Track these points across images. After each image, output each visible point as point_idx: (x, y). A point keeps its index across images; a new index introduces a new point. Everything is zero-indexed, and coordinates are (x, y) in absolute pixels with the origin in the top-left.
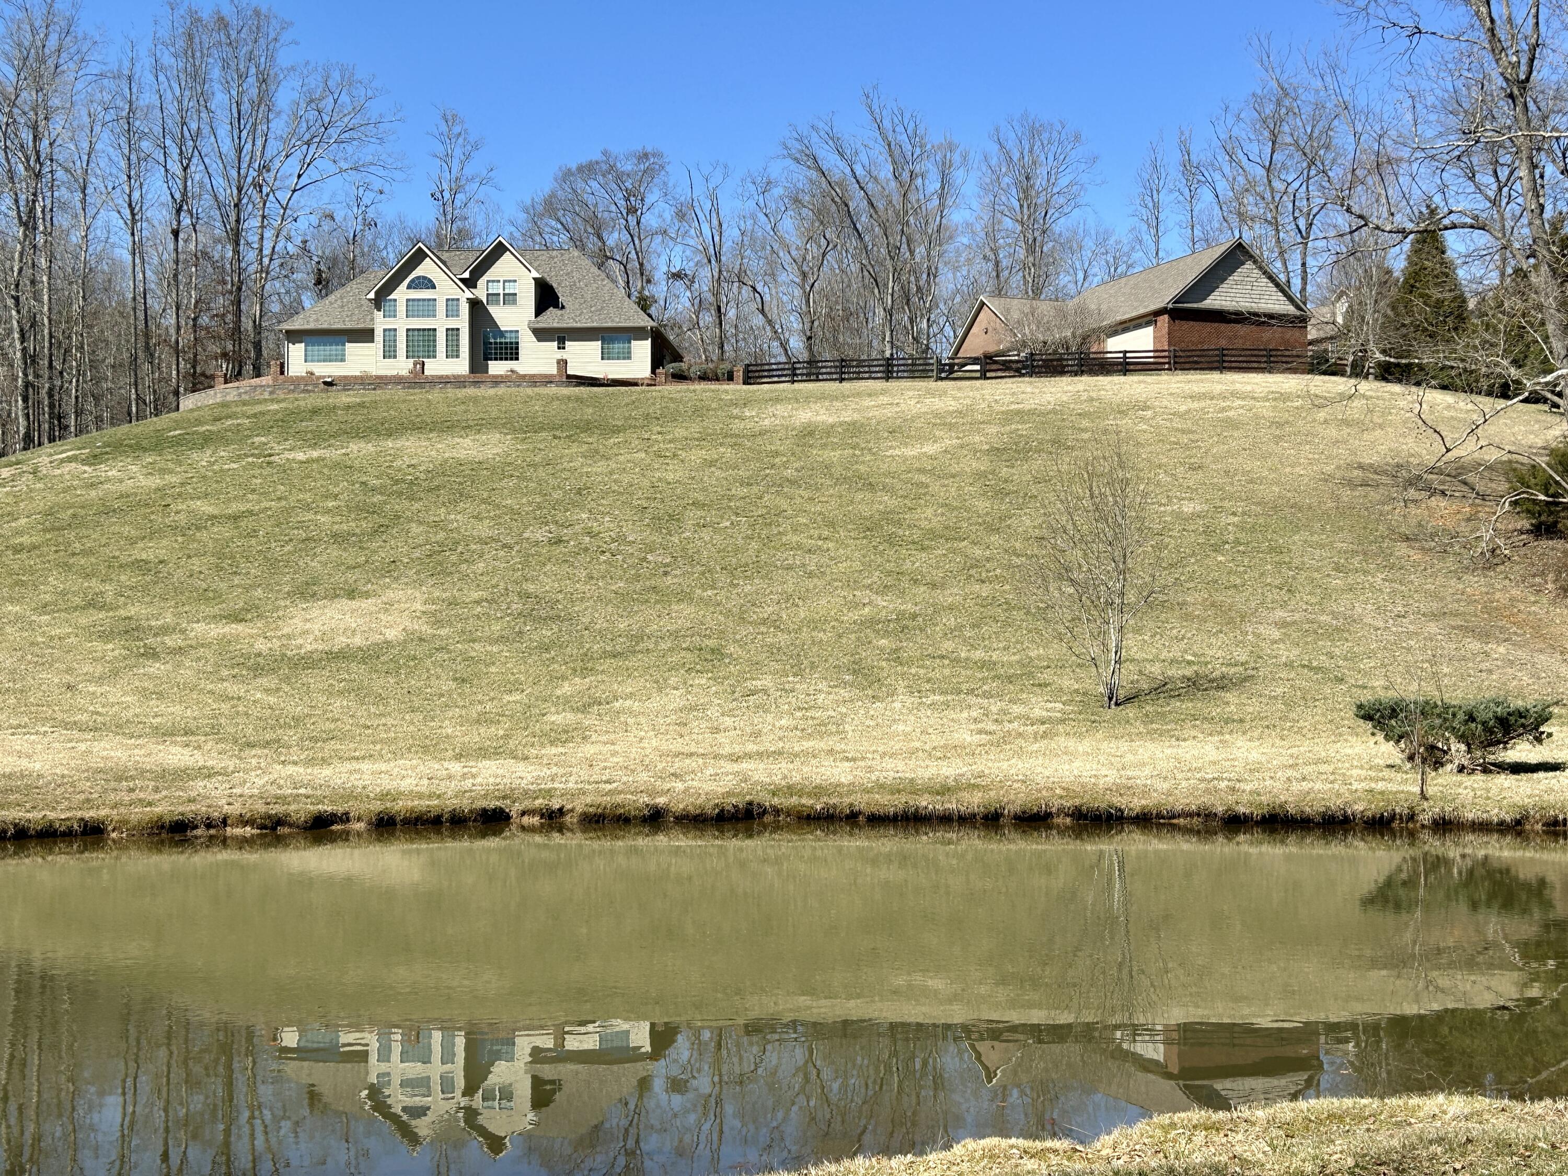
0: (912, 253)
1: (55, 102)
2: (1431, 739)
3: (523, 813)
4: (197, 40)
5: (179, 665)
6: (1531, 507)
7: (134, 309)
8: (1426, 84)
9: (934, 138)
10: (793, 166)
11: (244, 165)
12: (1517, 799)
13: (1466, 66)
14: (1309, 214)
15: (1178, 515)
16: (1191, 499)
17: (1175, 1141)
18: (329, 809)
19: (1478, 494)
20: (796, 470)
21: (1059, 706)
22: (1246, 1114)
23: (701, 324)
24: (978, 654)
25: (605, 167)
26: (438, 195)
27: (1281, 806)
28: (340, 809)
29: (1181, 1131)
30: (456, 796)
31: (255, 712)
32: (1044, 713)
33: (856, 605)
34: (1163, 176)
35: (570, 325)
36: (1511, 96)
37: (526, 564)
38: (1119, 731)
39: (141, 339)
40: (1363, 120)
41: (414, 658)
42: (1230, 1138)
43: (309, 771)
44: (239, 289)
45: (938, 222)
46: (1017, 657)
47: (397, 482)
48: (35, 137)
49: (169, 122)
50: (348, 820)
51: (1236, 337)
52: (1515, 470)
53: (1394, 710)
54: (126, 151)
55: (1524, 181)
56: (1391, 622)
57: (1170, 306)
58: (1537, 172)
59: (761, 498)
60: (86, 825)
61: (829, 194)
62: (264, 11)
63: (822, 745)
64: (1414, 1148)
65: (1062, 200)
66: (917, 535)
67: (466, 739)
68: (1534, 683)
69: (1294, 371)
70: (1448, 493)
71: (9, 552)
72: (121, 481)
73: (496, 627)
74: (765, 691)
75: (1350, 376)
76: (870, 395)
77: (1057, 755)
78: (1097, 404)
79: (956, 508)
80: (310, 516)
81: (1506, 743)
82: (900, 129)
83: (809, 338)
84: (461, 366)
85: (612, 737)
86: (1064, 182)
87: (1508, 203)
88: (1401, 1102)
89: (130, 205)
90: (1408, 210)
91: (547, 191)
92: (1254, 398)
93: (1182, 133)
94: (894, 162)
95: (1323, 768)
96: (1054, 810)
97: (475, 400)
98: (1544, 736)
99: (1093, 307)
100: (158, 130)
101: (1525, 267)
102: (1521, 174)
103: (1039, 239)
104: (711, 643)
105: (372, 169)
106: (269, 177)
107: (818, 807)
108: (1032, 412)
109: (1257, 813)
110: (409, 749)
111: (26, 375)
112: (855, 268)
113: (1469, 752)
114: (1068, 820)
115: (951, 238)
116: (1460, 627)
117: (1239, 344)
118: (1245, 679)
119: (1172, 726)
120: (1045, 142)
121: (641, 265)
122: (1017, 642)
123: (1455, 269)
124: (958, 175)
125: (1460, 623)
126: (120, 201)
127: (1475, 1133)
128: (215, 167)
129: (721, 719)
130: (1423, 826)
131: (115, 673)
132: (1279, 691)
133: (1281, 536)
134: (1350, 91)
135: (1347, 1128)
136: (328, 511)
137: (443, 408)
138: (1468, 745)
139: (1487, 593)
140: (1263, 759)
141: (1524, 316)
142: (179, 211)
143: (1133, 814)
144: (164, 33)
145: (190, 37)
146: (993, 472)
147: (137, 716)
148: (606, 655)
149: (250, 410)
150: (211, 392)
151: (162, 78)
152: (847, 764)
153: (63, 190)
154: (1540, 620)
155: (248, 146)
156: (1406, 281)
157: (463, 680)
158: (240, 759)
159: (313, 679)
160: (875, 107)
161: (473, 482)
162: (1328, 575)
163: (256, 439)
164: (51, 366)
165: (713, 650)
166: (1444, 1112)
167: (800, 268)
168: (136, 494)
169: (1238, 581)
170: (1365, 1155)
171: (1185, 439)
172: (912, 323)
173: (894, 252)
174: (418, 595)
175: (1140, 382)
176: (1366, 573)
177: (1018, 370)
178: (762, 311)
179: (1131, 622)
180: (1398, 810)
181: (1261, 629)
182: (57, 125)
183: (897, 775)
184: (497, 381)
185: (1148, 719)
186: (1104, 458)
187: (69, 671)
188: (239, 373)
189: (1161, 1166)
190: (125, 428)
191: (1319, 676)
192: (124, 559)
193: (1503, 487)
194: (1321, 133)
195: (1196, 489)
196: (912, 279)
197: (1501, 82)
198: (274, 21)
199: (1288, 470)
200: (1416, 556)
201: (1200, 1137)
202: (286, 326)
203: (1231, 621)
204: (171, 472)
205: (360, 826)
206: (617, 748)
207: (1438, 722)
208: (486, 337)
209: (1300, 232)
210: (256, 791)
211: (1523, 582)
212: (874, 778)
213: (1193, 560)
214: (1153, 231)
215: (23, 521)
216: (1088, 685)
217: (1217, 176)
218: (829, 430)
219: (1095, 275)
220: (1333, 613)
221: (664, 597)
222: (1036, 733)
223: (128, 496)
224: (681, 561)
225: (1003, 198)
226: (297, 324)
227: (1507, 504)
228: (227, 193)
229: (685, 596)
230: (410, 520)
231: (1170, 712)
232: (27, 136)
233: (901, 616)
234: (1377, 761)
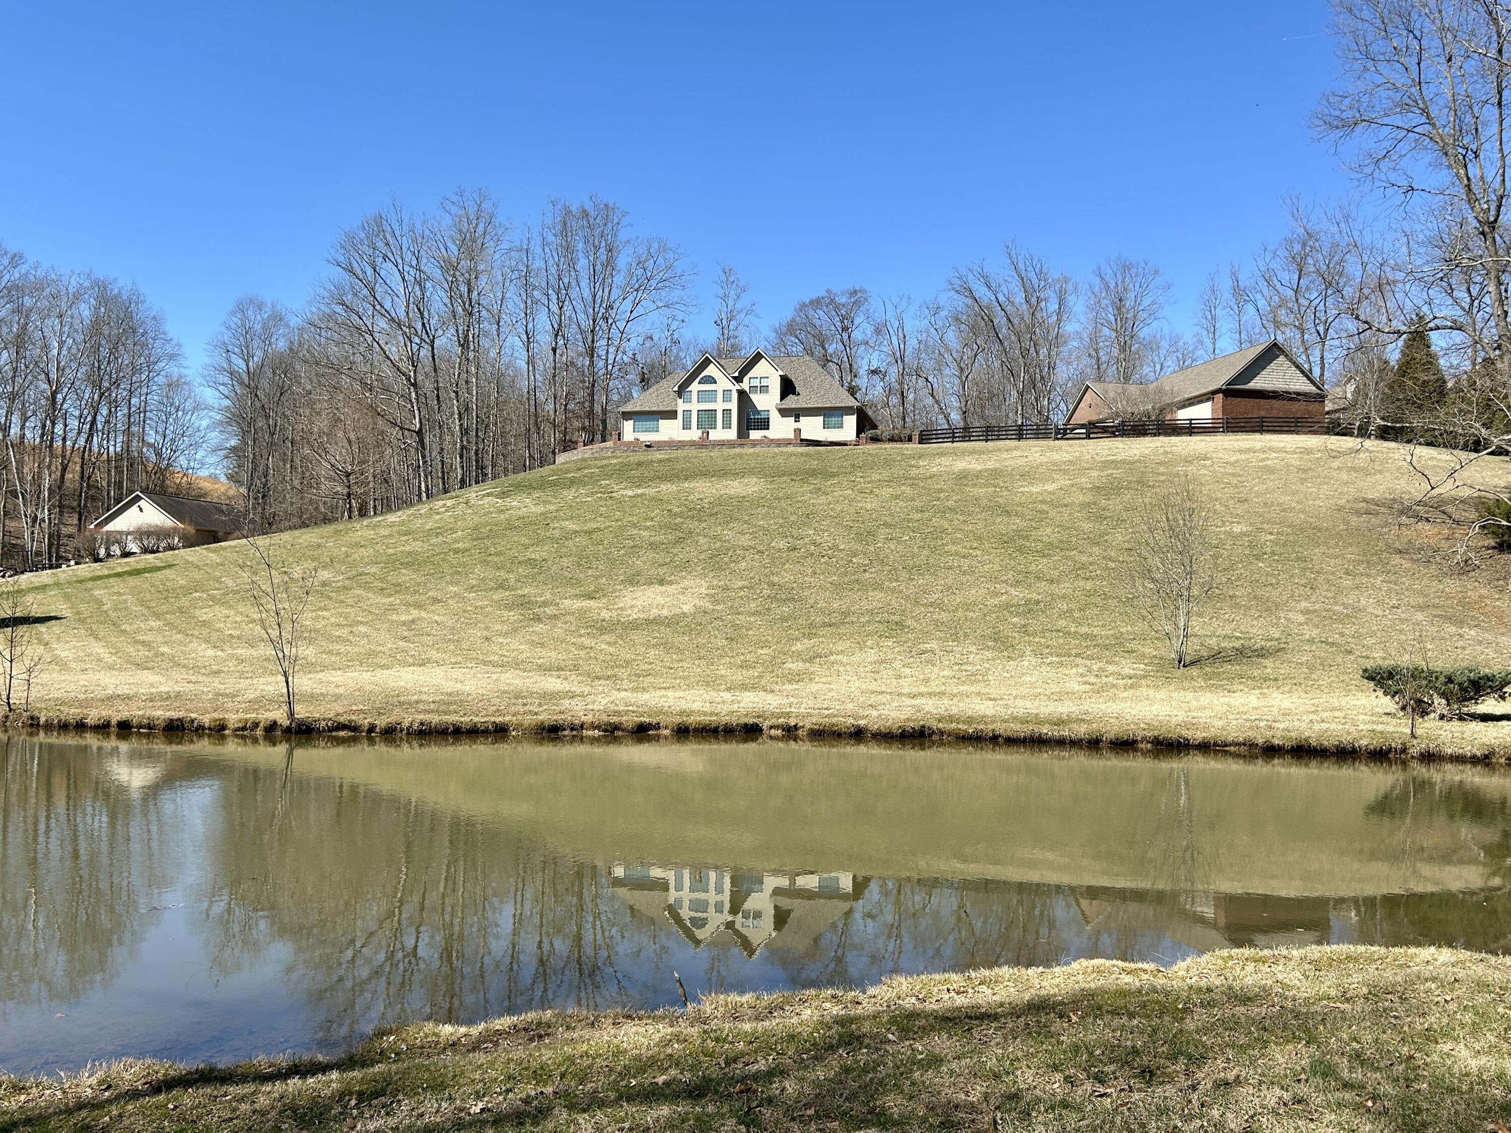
0: (1037, 352)
1: (481, 267)
2: (1419, 695)
3: (771, 728)
4: (569, 225)
5: (554, 626)
6: (1496, 530)
7: (528, 399)
8: (1417, 227)
9: (1054, 274)
10: (956, 296)
11: (597, 306)
12: (1485, 740)
13: (1449, 212)
14: (1326, 322)
15: (1230, 534)
16: (1238, 523)
17: (1231, 968)
18: (647, 720)
19: (1454, 520)
20: (955, 501)
21: (1142, 666)
22: (1284, 952)
23: (890, 404)
24: (1084, 630)
25: (827, 301)
26: (719, 322)
27: (1306, 740)
28: (654, 721)
29: (1236, 961)
30: (728, 715)
31: (601, 657)
32: (1131, 671)
33: (996, 594)
34: (1219, 297)
35: (803, 406)
36: (1483, 233)
37: (773, 563)
38: (1186, 684)
39: (532, 418)
40: (1368, 253)
41: (701, 624)
42: (1273, 969)
43: (635, 695)
44: (593, 385)
45: (1056, 332)
46: (1112, 632)
47: (690, 510)
48: (469, 290)
49: (551, 278)
50: (659, 728)
51: (1272, 409)
52: (1483, 503)
53: (1391, 673)
54: (524, 298)
55: (1492, 294)
56: (1388, 611)
57: (1224, 387)
58: (1503, 288)
59: (930, 520)
60: (496, 726)
61: (980, 314)
62: (611, 205)
63: (973, 689)
64: (1414, 984)
65: (1145, 315)
66: (1040, 546)
67: (734, 678)
68: (1498, 657)
69: (1314, 433)
70: (1432, 520)
71: (451, 553)
72: (519, 508)
73: (753, 605)
74: (933, 651)
75: (1357, 437)
76: (1007, 451)
77: (1141, 700)
78: (1170, 456)
79: (1068, 528)
80: (636, 531)
81: (1477, 699)
82: (1030, 268)
83: (964, 413)
84: (732, 434)
85: (829, 679)
86: (1146, 302)
87: (1478, 311)
88: (1402, 951)
89: (526, 332)
90: (1403, 318)
91: (789, 318)
92: (1286, 452)
93: (1233, 267)
94: (1025, 291)
95: (1337, 714)
96: (1139, 738)
97: (741, 456)
98: (1507, 695)
99: (1167, 388)
100: (544, 284)
101: (1492, 357)
102: (1490, 290)
103: (1129, 342)
104: (896, 618)
105: (677, 306)
106: (613, 313)
107: (971, 731)
108: (1123, 462)
109: (1288, 745)
110: (697, 683)
111: (462, 441)
112: (997, 364)
113: (1448, 705)
114: (1149, 745)
115: (1065, 342)
116: (1439, 616)
117: (1274, 413)
118: (1278, 651)
119: (1225, 682)
120: (1133, 275)
121: (851, 365)
122: (1112, 621)
123: (1437, 359)
124: (1071, 299)
125: (1440, 613)
126: (520, 330)
127: (1460, 975)
128: (579, 307)
129: (902, 669)
130: (1413, 757)
131: (515, 630)
132: (1304, 659)
133: (1306, 550)
134: (1358, 233)
135: (1361, 966)
136: (647, 528)
137: (721, 462)
138: (1448, 700)
139: (1461, 592)
140: (1292, 706)
141: (1491, 390)
142: (556, 335)
143: (1196, 743)
144: (548, 221)
145: (565, 223)
146: (1095, 504)
147: (528, 657)
148: (824, 625)
149: (599, 463)
150: (575, 452)
151: (547, 250)
152: (990, 703)
153: (486, 324)
154: (1503, 612)
155: (600, 293)
156: (1400, 368)
157: (732, 640)
158: (592, 686)
159: (637, 637)
160: (1013, 253)
161: (739, 510)
162: (1341, 578)
163: (603, 482)
164: (477, 436)
165: (897, 623)
166: (1436, 960)
167: (959, 365)
168: (529, 517)
169: (1274, 581)
170: (1375, 987)
171: (1235, 481)
172: (1037, 401)
173: (1024, 353)
174: (703, 583)
175: (1202, 441)
176: (1368, 576)
177: (1113, 433)
178: (932, 395)
179: (1194, 609)
180: (1393, 745)
181: (1291, 615)
182: (483, 281)
183: (1025, 711)
184: (755, 444)
185: (1207, 677)
186: (1177, 493)
187: (487, 628)
188: (593, 440)
189: (1223, 985)
190: (522, 475)
191: (1334, 649)
192: (521, 558)
193: (1473, 515)
194: (1337, 264)
195: (1243, 516)
196: (1038, 371)
197: (1475, 223)
198: (617, 211)
199: (1311, 502)
200: (1407, 564)
201: (1250, 967)
202: (622, 409)
203: (1268, 610)
204: (550, 503)
205: (666, 732)
206: (832, 686)
207: (1424, 683)
208: (748, 415)
209: (1319, 335)
210: (602, 708)
211: (1489, 584)
212: (1009, 713)
213: (1240, 566)
214: (1211, 336)
215: (460, 533)
216: (1163, 652)
217: (1258, 296)
218: (978, 475)
219: (1169, 367)
220: (1344, 604)
221: (863, 587)
222: (1125, 685)
223: (524, 518)
224: (875, 563)
225: (1103, 314)
226: (629, 408)
227: (1477, 528)
228: (586, 324)
229: (878, 587)
230: (699, 535)
231: (1223, 672)
232: (464, 289)
233: (1028, 602)
234: (1377, 710)
